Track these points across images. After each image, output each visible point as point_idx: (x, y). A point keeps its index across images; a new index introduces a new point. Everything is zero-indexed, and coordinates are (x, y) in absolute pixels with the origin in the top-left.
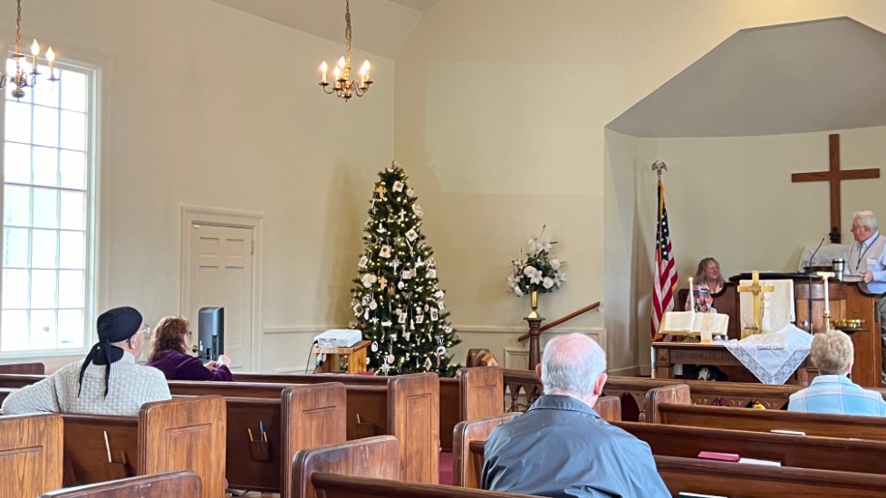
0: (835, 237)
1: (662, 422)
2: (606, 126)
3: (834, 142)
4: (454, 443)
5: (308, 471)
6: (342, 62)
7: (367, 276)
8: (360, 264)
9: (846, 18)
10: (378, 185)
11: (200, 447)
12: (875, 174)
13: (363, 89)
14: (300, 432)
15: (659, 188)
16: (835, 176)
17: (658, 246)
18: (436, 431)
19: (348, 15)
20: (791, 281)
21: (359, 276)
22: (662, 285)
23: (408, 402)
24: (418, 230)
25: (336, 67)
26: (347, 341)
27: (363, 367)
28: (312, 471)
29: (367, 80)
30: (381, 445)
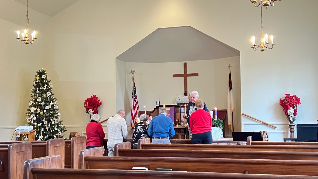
0: (186, 94)
2: (116, 58)
3: (185, 65)
6: (26, 31)
7: (33, 108)
8: (29, 104)
9: (189, 26)
10: (36, 76)
12: (197, 75)
13: (32, 41)
14: (15, 160)
15: (133, 79)
16: (185, 75)
17: (133, 97)
18: (63, 159)
19: (27, 15)
20: (174, 107)
21: (29, 108)
22: (134, 110)
23: (54, 149)
24: (51, 92)
25: (23, 33)
26: (28, 130)
27: (33, 139)
28: (31, 168)
29: (34, 38)
30: (55, 159)
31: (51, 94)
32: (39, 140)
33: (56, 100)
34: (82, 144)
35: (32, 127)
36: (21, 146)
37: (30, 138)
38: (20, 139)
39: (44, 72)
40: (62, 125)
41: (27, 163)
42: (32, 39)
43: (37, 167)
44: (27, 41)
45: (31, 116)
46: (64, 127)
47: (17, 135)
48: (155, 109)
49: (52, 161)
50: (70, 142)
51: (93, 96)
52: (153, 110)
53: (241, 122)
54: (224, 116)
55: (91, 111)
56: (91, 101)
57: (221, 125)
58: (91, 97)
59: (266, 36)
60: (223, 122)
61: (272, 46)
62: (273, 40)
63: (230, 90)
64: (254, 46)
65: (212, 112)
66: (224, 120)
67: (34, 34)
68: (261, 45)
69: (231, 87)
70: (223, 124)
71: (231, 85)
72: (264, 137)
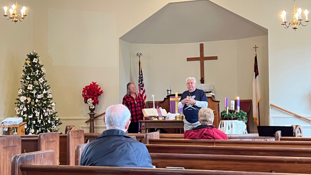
0: (202, 81)
2: (120, 38)
3: (202, 46)
6: (14, 7)
7: (22, 97)
8: (19, 92)
9: (208, 0)
10: (26, 60)
12: (215, 58)
13: (23, 18)
15: (139, 63)
16: (202, 59)
17: (139, 85)
18: (58, 156)
21: (18, 97)
23: (47, 144)
24: (44, 78)
25: (11, 9)
26: (16, 122)
27: (23, 133)
28: (20, 164)
29: (24, 15)
30: (48, 154)
31: (43, 81)
32: (30, 134)
33: (50, 88)
34: (80, 139)
35: (21, 119)
36: (9, 140)
37: (20, 133)
38: (7, 133)
39: (36, 55)
40: (57, 117)
41: (15, 158)
42: (21, 16)
43: (27, 163)
44: (16, 18)
45: (21, 106)
46: (59, 119)
47: (5, 128)
48: (165, 99)
49: (44, 156)
50: (66, 136)
51: (92, 83)
52: (163, 100)
53: (269, 115)
54: (248, 108)
55: (90, 100)
56: (91, 89)
57: (244, 118)
58: (91, 84)
59: (300, 10)
60: (247, 114)
61: (306, 22)
62: (308, 15)
63: (256, 76)
64: (284, 23)
65: (234, 102)
66: (249, 112)
67: (24, 10)
68: (294, 21)
69: (256, 74)
70: (246, 116)
71: (257, 70)
72: (296, 132)
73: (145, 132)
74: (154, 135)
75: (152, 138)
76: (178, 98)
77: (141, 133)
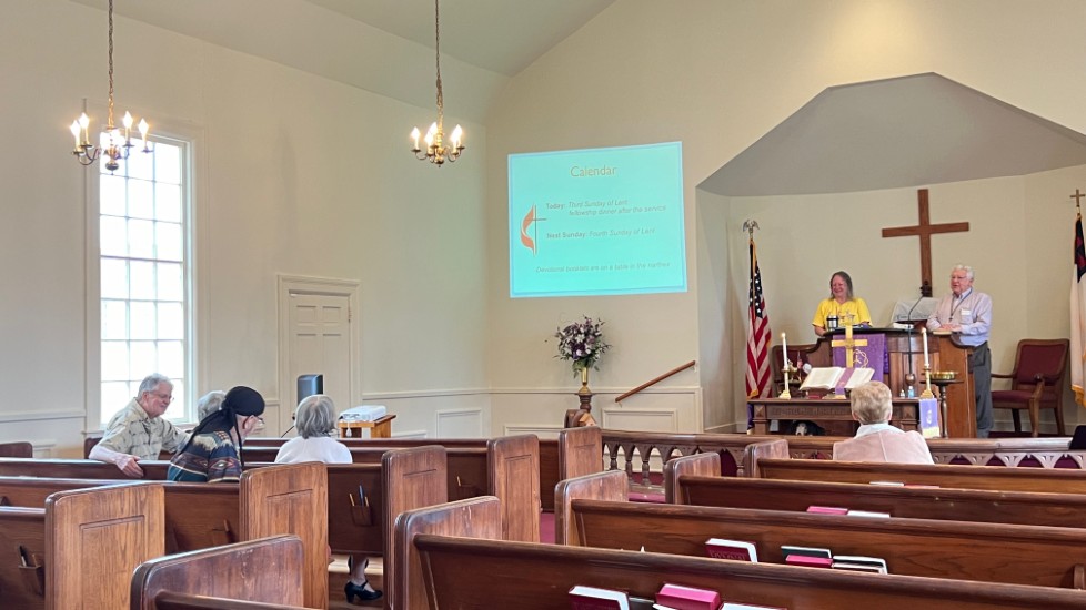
0: (927, 291)
1: (762, 477)
2: (699, 186)
3: (923, 197)
4: (556, 502)
5: (412, 534)
6: (434, 129)
9: (933, 74)
11: (302, 513)
12: (964, 227)
13: (456, 154)
14: (401, 496)
15: (751, 247)
16: (925, 230)
17: (751, 304)
18: (536, 492)
19: (439, 82)
20: (883, 335)
22: (757, 344)
23: (508, 463)
25: (428, 133)
28: (415, 533)
29: (459, 146)
30: (484, 507)
34: (591, 451)
36: (416, 456)
41: (403, 519)
42: (452, 149)
43: (431, 532)
44: (440, 154)
48: (819, 341)
49: (474, 513)
52: (815, 342)
54: (1060, 361)
63: (1080, 274)
66: (1060, 374)
69: (1082, 267)
71: (1081, 258)
73: (764, 431)
74: (772, 448)
75: (765, 457)
76: (854, 339)
77: (753, 432)
